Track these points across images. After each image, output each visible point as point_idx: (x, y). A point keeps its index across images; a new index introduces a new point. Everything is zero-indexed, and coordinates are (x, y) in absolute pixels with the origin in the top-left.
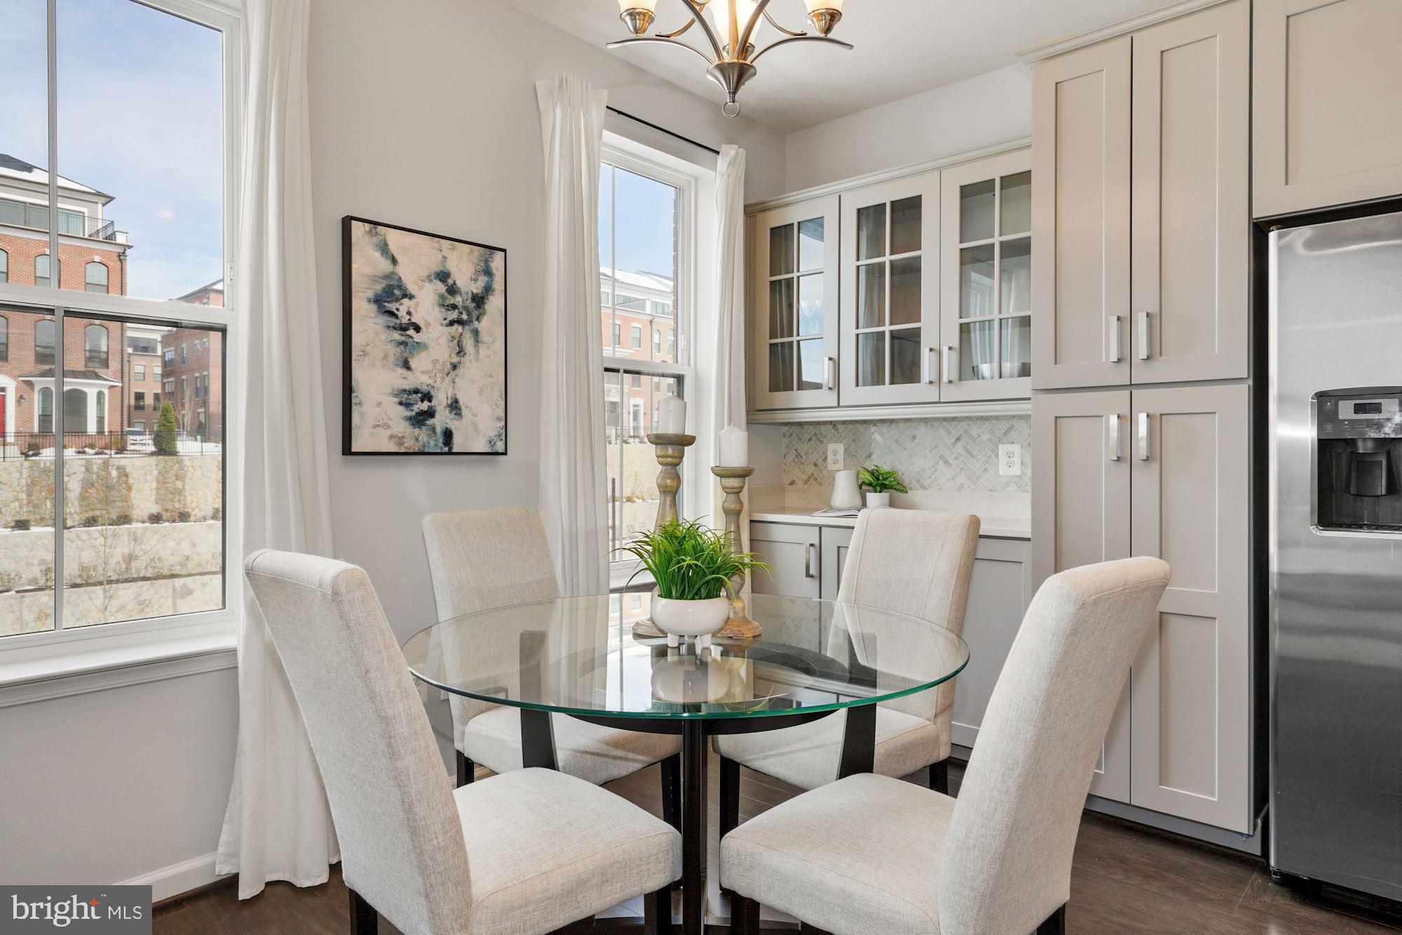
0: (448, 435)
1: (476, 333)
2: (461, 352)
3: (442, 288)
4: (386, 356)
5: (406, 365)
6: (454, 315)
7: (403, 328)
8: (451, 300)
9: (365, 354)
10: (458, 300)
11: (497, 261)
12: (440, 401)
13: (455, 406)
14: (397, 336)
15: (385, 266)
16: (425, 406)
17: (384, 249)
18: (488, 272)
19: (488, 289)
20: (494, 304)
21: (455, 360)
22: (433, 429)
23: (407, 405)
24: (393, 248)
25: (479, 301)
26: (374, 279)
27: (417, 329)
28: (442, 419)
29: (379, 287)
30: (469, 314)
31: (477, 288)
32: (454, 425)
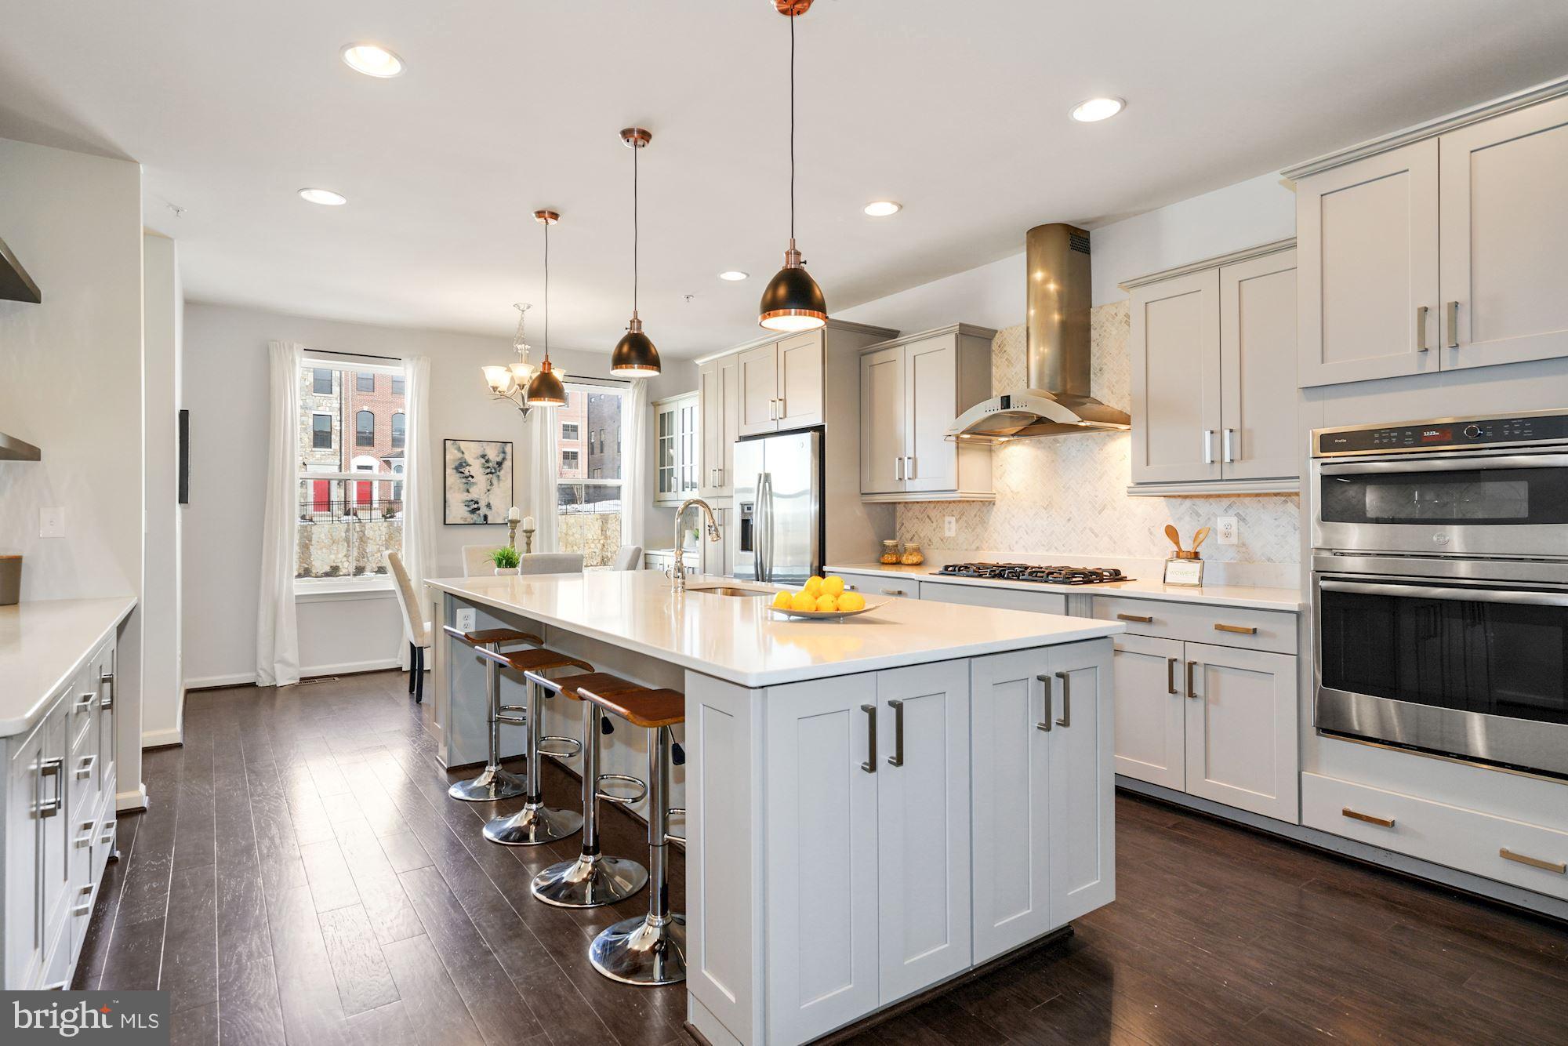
0: (486, 517)
1: (498, 476)
2: (491, 484)
3: (483, 461)
4: (459, 489)
5: (468, 491)
6: (489, 470)
7: (467, 477)
8: (487, 465)
9: (451, 488)
10: (490, 465)
11: (508, 448)
12: (482, 504)
13: (489, 506)
14: (464, 480)
15: (459, 455)
16: (476, 506)
17: (459, 449)
18: (504, 452)
19: (504, 459)
20: (507, 464)
21: (489, 488)
22: (479, 515)
23: (468, 506)
24: (462, 448)
25: (500, 464)
26: (454, 460)
27: (473, 477)
28: (483, 511)
29: (457, 463)
30: (495, 469)
31: (499, 459)
32: (488, 513)
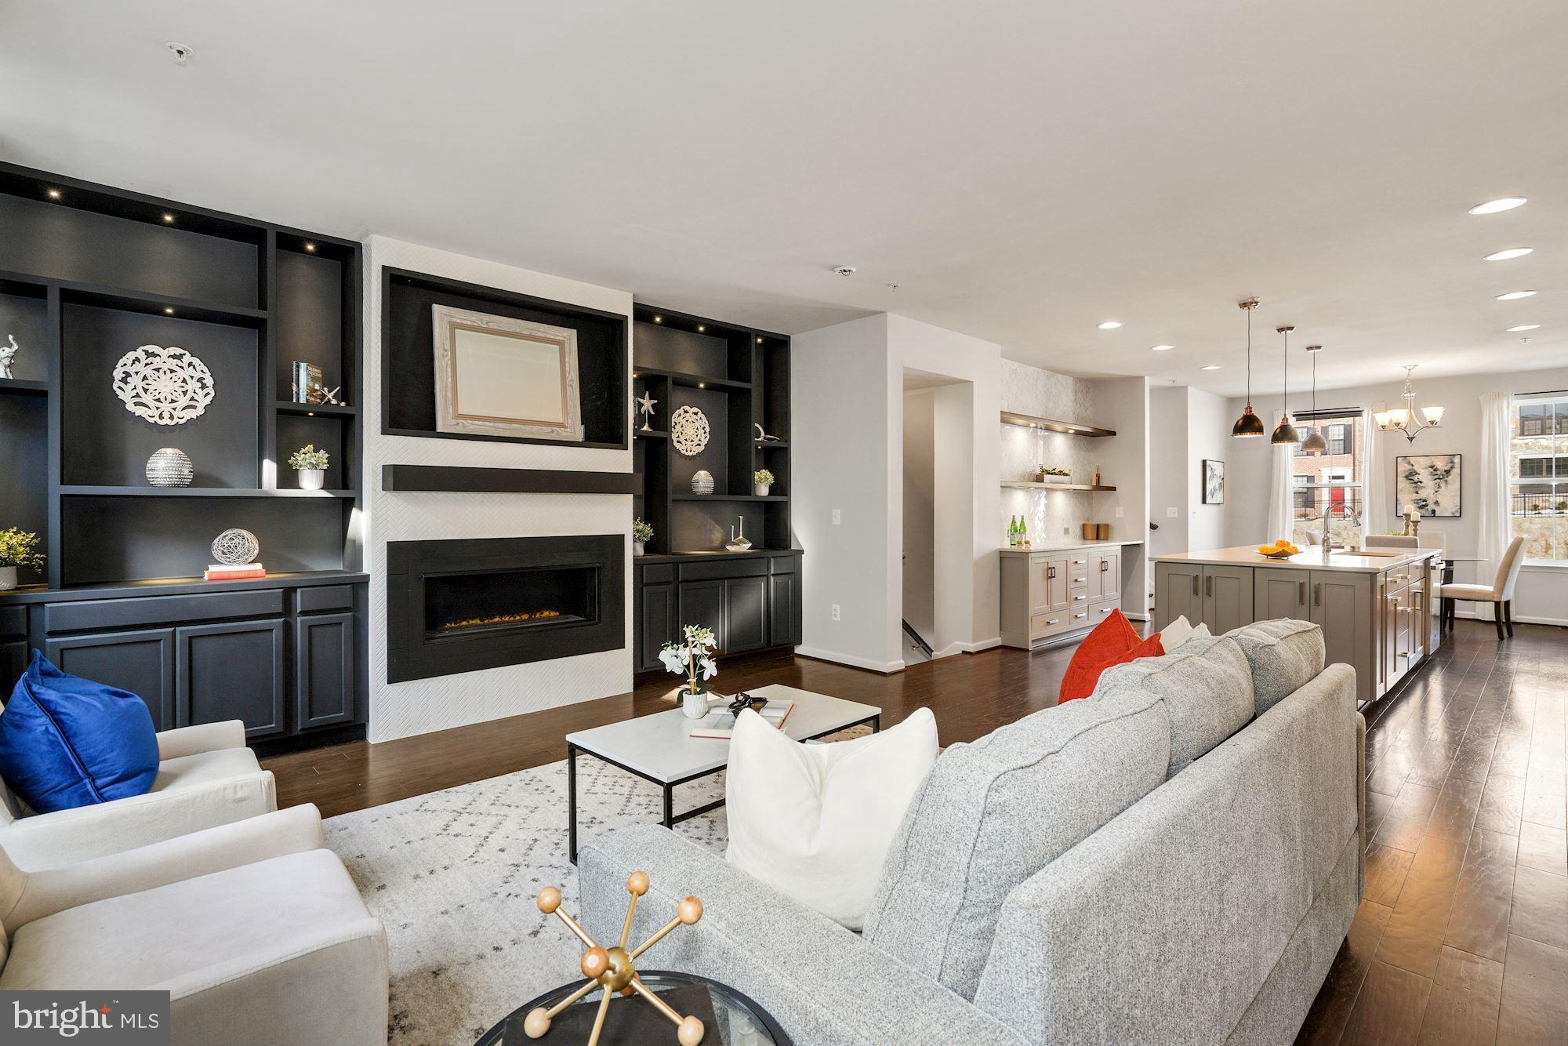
0: (1434, 512)
1: (1446, 481)
2: (1439, 487)
3: (1432, 470)
4: (1409, 491)
5: (1417, 493)
6: (1437, 477)
7: (1416, 483)
8: (1436, 473)
9: (1402, 491)
10: (1438, 472)
11: (1457, 460)
12: (1430, 502)
13: (1437, 503)
14: (1413, 485)
15: (1410, 467)
16: (1424, 503)
17: (1409, 463)
18: (1452, 462)
19: (1452, 468)
20: (1456, 471)
21: (1437, 490)
22: (1427, 510)
23: (1417, 503)
24: (1412, 462)
25: (1448, 472)
26: (1405, 471)
27: (1421, 482)
28: (1431, 507)
29: (1407, 473)
30: (1442, 475)
31: (1447, 468)
32: (1436, 509)
